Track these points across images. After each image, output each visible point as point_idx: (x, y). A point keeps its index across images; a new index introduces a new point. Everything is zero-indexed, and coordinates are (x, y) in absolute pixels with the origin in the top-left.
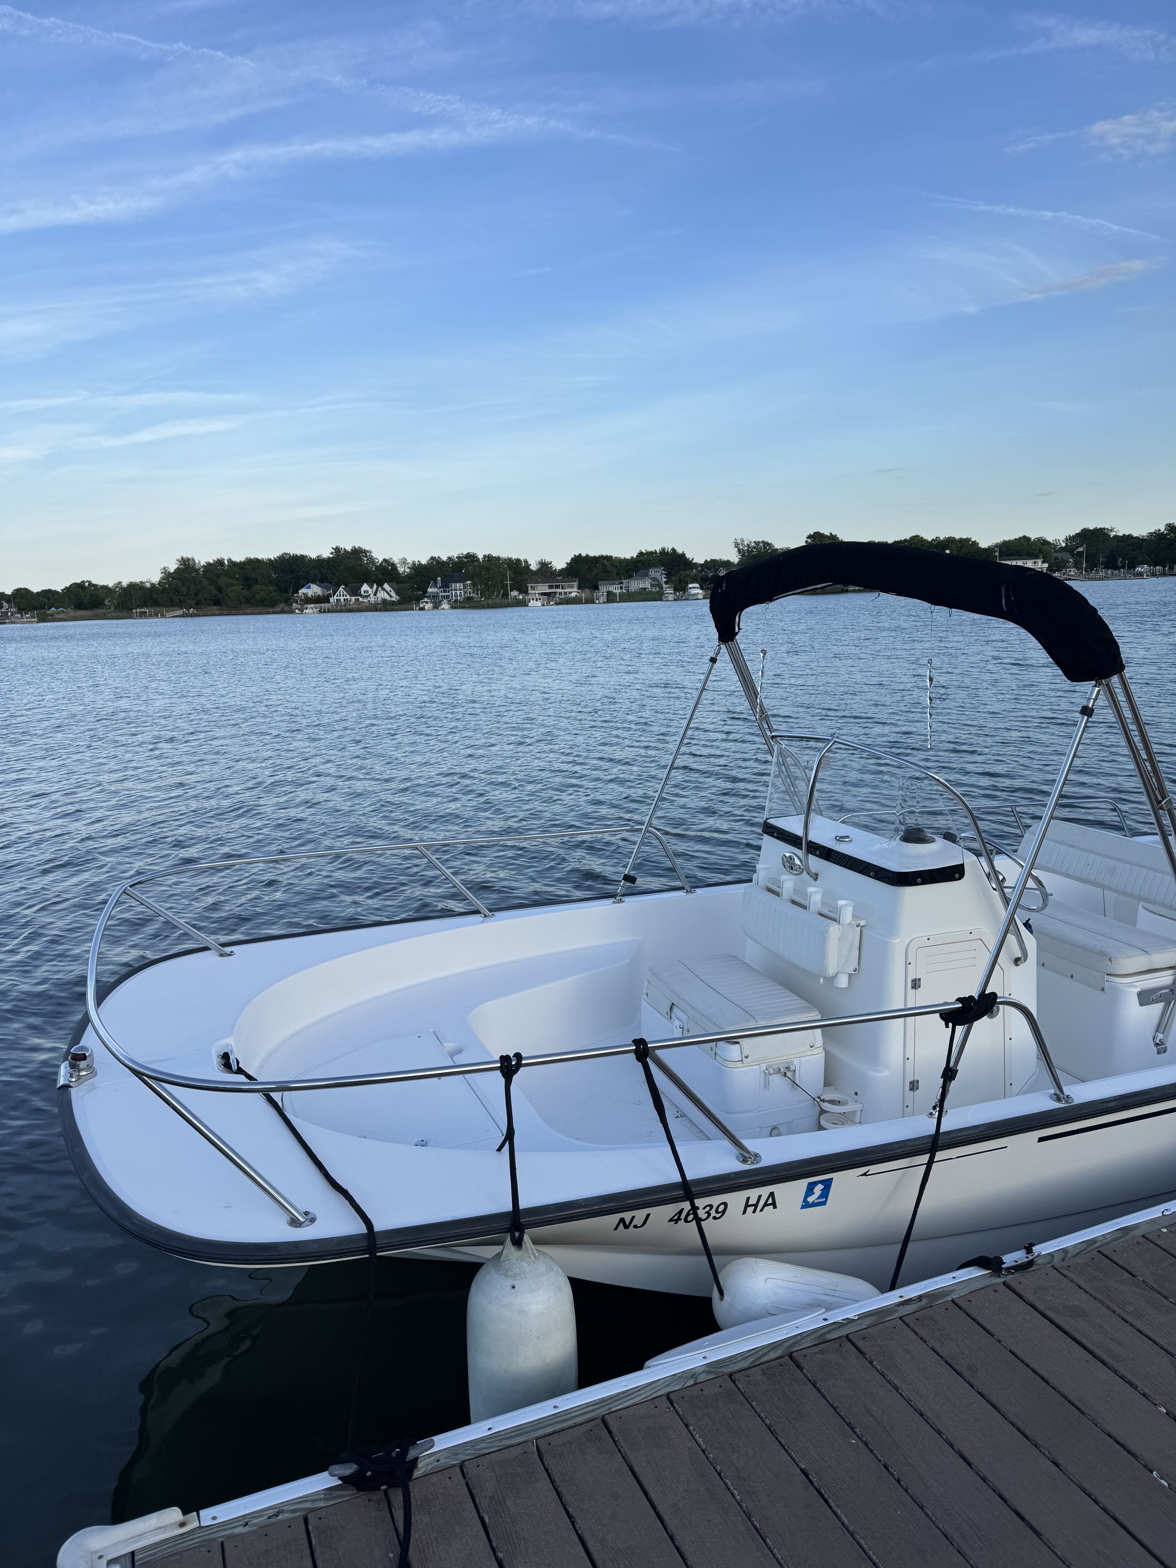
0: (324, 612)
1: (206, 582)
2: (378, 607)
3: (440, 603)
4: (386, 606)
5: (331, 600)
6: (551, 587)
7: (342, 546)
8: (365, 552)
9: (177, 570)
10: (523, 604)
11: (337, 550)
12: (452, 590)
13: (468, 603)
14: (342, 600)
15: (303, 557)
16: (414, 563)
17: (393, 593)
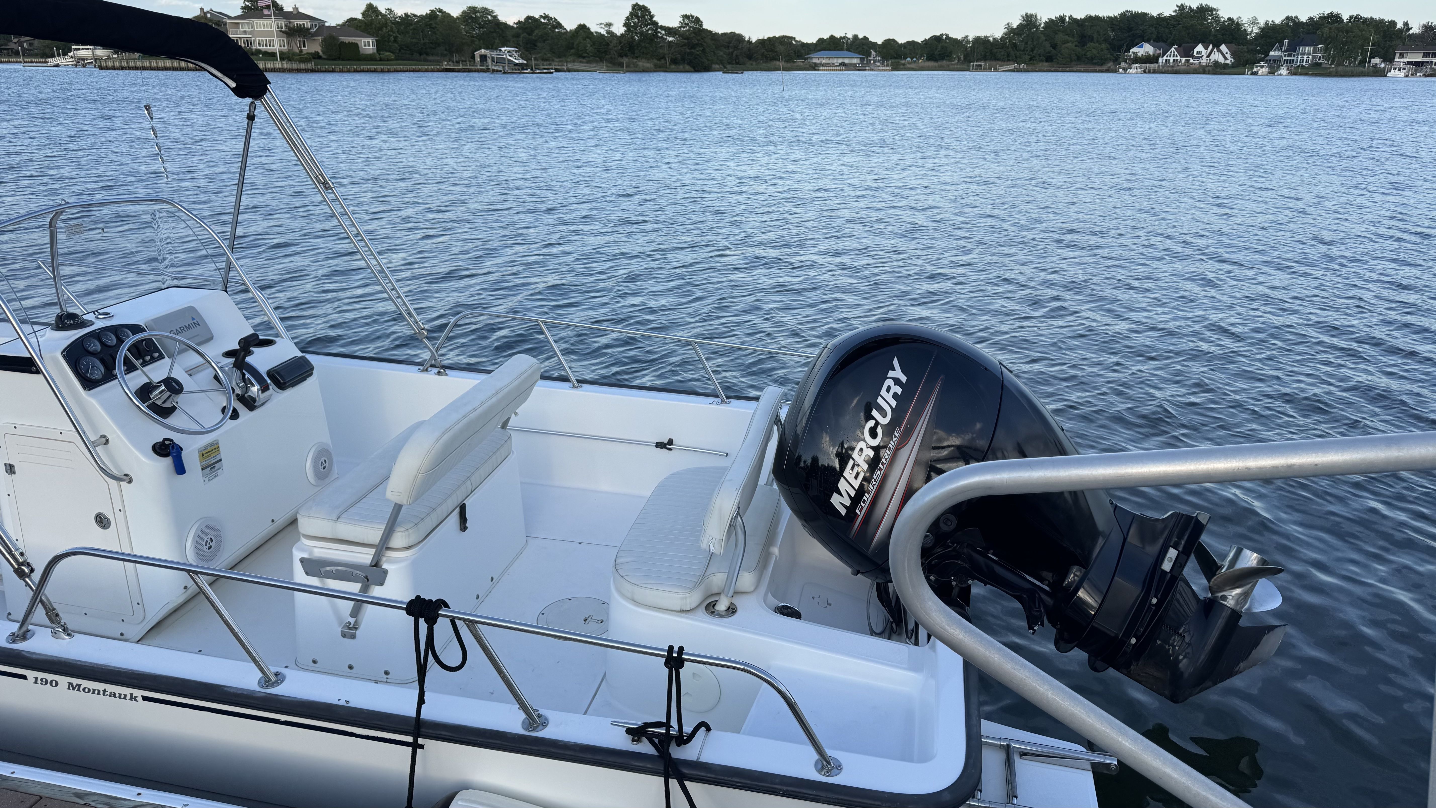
0: (1149, 72)
1: (1043, 38)
2: (1207, 69)
3: (1278, 68)
4: (1217, 69)
5: (1160, 60)
6: (1425, 55)
7: (1187, 4)
8: (1212, 10)
9: (1020, 26)
10: (1381, 73)
11: (1182, 7)
12: (1298, 54)
13: (1315, 70)
14: (1171, 61)
15: (1145, 15)
16: (1266, 23)
17: (1228, 56)
